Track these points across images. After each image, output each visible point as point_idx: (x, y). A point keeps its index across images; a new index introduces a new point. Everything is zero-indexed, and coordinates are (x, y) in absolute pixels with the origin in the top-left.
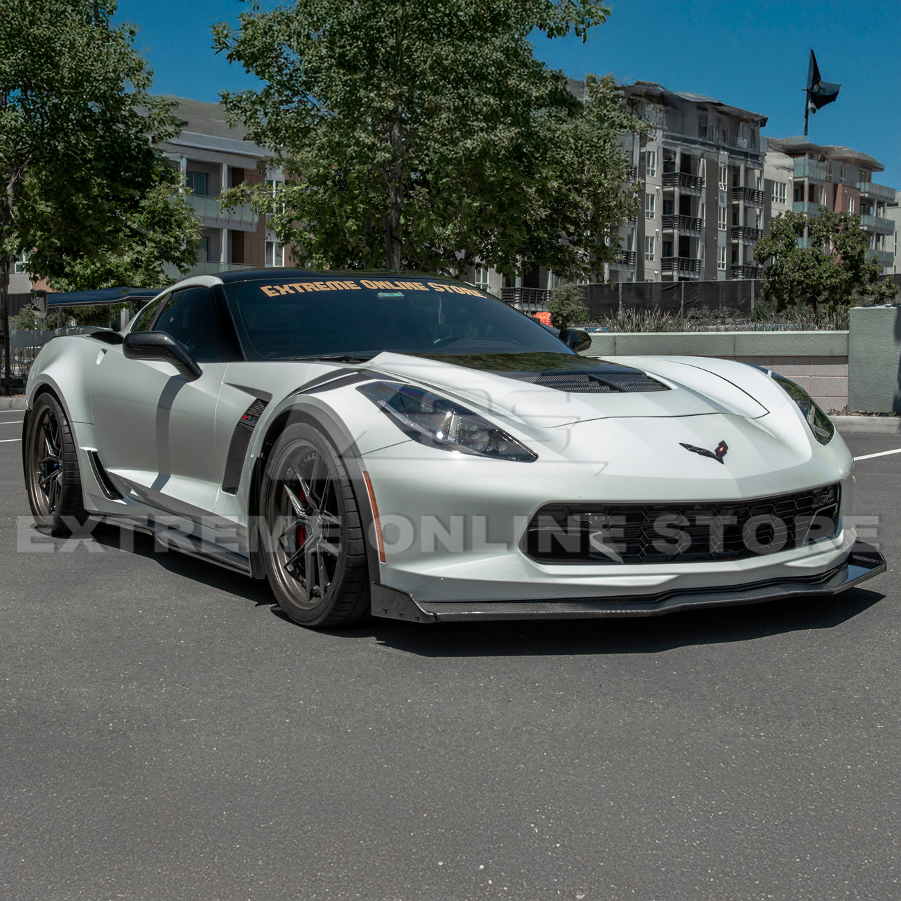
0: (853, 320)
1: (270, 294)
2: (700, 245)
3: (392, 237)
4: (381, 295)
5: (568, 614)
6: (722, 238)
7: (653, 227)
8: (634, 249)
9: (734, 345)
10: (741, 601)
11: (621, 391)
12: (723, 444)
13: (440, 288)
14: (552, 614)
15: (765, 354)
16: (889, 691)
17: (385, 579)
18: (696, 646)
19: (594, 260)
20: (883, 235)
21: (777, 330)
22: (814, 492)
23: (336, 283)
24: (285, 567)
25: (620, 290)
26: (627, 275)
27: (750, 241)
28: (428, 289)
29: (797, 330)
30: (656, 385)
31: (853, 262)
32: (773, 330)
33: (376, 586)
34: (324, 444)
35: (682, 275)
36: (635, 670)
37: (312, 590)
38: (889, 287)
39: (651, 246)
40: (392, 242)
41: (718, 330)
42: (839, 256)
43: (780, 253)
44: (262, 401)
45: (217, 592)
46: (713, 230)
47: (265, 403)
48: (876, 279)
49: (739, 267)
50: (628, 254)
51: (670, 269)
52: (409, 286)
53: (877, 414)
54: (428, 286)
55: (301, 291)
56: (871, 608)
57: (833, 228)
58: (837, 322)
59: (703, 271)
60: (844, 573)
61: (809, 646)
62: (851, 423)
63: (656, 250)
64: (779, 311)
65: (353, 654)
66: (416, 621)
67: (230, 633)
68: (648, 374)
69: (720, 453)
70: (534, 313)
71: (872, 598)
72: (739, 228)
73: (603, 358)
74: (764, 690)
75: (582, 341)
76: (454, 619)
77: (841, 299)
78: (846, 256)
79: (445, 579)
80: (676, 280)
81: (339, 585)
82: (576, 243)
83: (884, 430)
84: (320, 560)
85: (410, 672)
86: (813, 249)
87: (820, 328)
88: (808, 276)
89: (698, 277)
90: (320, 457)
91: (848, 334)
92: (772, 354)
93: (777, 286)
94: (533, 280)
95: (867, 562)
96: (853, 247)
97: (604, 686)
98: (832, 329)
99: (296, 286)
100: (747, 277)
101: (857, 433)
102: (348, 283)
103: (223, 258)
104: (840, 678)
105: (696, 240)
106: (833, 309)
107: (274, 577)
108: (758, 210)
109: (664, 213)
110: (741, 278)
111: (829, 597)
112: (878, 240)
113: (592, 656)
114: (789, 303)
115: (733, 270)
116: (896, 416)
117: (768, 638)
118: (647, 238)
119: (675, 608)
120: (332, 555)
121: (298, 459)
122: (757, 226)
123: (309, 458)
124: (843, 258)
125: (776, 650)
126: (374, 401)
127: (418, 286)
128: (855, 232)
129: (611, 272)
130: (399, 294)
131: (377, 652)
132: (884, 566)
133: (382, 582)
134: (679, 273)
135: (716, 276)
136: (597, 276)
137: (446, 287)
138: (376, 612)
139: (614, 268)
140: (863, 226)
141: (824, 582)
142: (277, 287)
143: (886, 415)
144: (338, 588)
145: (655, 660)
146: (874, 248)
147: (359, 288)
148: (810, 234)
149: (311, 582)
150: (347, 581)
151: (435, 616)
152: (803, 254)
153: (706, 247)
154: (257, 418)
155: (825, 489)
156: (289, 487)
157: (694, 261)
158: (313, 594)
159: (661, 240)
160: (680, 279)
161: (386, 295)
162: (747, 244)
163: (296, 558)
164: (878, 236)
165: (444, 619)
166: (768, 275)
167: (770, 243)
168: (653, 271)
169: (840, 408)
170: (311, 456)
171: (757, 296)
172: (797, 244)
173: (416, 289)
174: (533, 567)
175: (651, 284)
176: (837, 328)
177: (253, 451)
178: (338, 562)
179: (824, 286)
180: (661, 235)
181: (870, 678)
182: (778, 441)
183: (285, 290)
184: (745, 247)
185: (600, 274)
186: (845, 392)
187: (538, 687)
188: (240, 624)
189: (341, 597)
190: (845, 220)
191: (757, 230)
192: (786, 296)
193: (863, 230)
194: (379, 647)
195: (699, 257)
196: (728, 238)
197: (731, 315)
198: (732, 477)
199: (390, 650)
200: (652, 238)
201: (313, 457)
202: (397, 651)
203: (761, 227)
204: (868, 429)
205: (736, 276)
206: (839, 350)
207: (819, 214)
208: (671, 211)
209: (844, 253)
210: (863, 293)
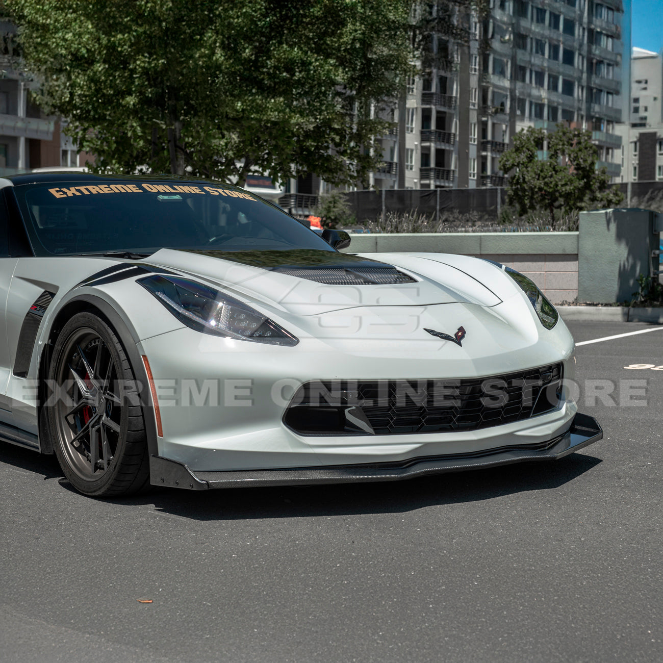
0: (582, 223)
1: (58, 195)
2: (454, 158)
3: (176, 146)
4: (161, 197)
5: (325, 480)
6: (473, 151)
7: (413, 141)
8: (396, 160)
9: (480, 244)
10: (477, 466)
11: (374, 283)
12: (461, 330)
13: (214, 192)
14: (312, 480)
15: (507, 253)
16: (601, 541)
17: (163, 451)
18: (438, 506)
19: (359, 168)
20: (612, 148)
21: (518, 231)
22: (540, 370)
23: (119, 186)
24: (72, 443)
25: (384, 196)
26: (390, 183)
27: (498, 153)
28: (203, 193)
29: (534, 231)
30: (404, 278)
31: (585, 173)
32: (514, 231)
33: (154, 458)
34: (107, 331)
35: (438, 183)
36: (384, 528)
37: (96, 463)
38: (616, 194)
39: (411, 157)
40: (176, 151)
41: (466, 231)
42: (573, 167)
43: (522, 164)
44: (49, 293)
45: (9, 467)
46: (465, 143)
47: (53, 295)
48: (605, 188)
49: (487, 177)
50: (390, 164)
51: (428, 178)
52: (186, 189)
53: (602, 304)
54: (204, 190)
55: (86, 193)
56: (589, 471)
57: (568, 142)
58: (569, 224)
59: (456, 180)
60: (567, 440)
61: (535, 504)
62: (580, 313)
63: (415, 161)
64: (521, 215)
65: (133, 519)
66: (190, 488)
67: (20, 503)
68: (398, 269)
69: (459, 337)
70: (307, 216)
71: (592, 462)
72: (488, 142)
73: (360, 255)
74: (495, 543)
75: (343, 240)
76: (224, 486)
77: (574, 204)
78: (578, 168)
79: (218, 451)
80: (432, 187)
81: (121, 458)
82: (343, 153)
83: (609, 318)
84: (104, 436)
85: (184, 534)
86: (551, 160)
87: (554, 230)
88: (546, 184)
89: (451, 185)
90: (103, 343)
91: (578, 235)
92: (514, 252)
93: (520, 193)
94: (306, 186)
95: (586, 431)
96: (585, 159)
97: (356, 543)
98: (565, 231)
99: (82, 188)
100: (494, 185)
101: (585, 321)
102: (130, 186)
103: (21, 164)
104: (560, 531)
105: (450, 152)
106: (567, 212)
107: (62, 453)
108: (504, 127)
109: (423, 127)
110: (489, 186)
111: (553, 461)
112: (608, 153)
113: (347, 516)
114: (530, 208)
115: (482, 178)
116: (618, 306)
117: (500, 497)
118: (408, 150)
119: (419, 473)
120: (115, 432)
121: (83, 345)
122: (503, 140)
123: (93, 344)
124: (576, 169)
125: (506, 508)
126: (152, 292)
127: (195, 190)
128: (587, 146)
129: (376, 180)
130: (177, 197)
131: (155, 518)
132: (600, 434)
133: (160, 455)
134: (435, 181)
135: (467, 183)
136: (362, 182)
137: (220, 191)
138: (155, 481)
139: (378, 177)
140: (595, 140)
141: (548, 449)
142: (64, 190)
143: (611, 305)
144: (120, 461)
145: (402, 518)
146: (604, 160)
147: (141, 191)
148: (549, 148)
149: (96, 456)
150: (128, 454)
151: (208, 484)
152: (543, 165)
153: (459, 158)
154: (46, 308)
155: (550, 368)
156: (75, 370)
157: (449, 171)
158: (97, 467)
159: (419, 152)
160: (437, 187)
161: (166, 197)
162: (494, 156)
163: (82, 434)
164: (608, 149)
165: (215, 487)
166: (511, 183)
167: (514, 155)
168: (412, 180)
169: (571, 300)
170: (95, 343)
171: (503, 202)
172: (537, 156)
173: (193, 192)
174: (296, 439)
175: (411, 191)
176: (569, 230)
177: (42, 339)
178: (120, 437)
179: (560, 193)
180: (419, 147)
181: (585, 530)
182: (508, 325)
183: (71, 192)
184: (493, 159)
185: (365, 181)
186: (575, 286)
187: (298, 544)
188: (29, 495)
189: (123, 469)
190: (578, 135)
191: (504, 144)
192: (527, 202)
193: (594, 145)
194: (157, 513)
195: (453, 168)
196: (478, 151)
197: (480, 219)
198: (469, 358)
199: (167, 515)
200: (412, 150)
201: (97, 343)
202: (173, 516)
203: (507, 141)
204: (595, 318)
205: (485, 185)
206: (570, 250)
207: (556, 129)
208: (429, 126)
209: (577, 164)
210: (593, 199)
